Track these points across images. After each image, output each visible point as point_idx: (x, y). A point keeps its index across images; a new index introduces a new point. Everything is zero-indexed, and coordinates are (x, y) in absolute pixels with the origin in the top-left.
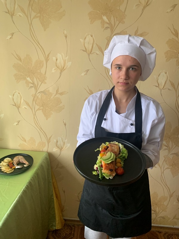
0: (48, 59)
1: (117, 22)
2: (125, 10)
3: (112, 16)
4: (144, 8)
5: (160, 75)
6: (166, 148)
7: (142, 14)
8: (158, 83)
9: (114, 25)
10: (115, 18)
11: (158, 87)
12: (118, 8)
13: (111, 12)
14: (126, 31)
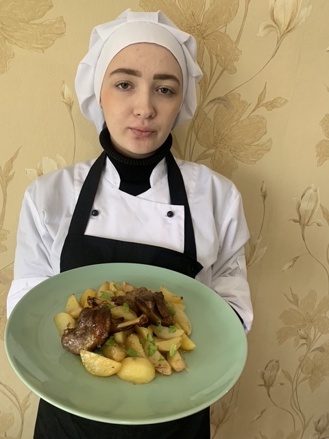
0: (11, 173)
1: (219, 69)
2: (239, 37)
3: (206, 49)
4: (283, 36)
5: (304, 194)
6: (304, 341)
7: (276, 52)
8: (299, 213)
9: (211, 78)
10: (214, 57)
11: (298, 222)
12: (223, 30)
13: (204, 38)
14: (239, 94)
